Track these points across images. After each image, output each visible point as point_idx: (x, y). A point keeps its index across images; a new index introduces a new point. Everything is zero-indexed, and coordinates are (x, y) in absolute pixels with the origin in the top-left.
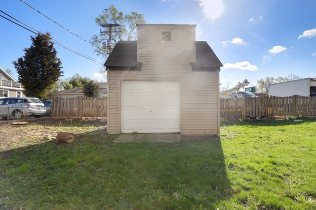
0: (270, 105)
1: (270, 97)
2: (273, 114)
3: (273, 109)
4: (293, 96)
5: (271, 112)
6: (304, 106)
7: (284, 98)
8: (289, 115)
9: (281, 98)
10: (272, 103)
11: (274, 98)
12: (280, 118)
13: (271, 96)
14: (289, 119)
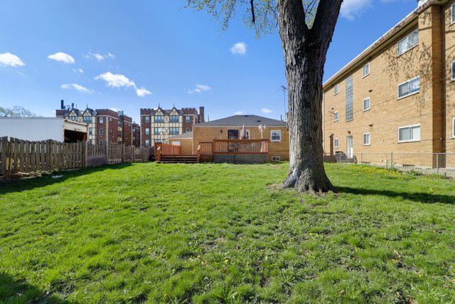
0: (9, 155)
1: (9, 140)
2: (15, 170)
3: (16, 160)
4: (47, 141)
5: (12, 167)
6: (61, 155)
7: (35, 143)
8: (42, 169)
9: (29, 143)
10: (14, 149)
11: (18, 141)
12: (28, 176)
13: (12, 139)
14: (42, 175)
